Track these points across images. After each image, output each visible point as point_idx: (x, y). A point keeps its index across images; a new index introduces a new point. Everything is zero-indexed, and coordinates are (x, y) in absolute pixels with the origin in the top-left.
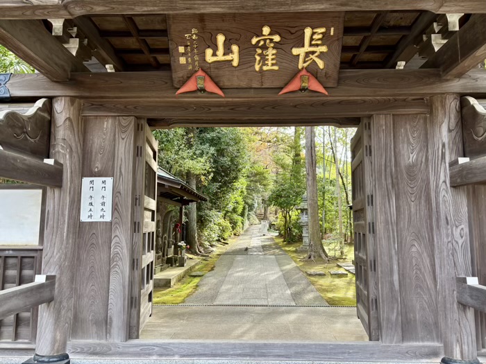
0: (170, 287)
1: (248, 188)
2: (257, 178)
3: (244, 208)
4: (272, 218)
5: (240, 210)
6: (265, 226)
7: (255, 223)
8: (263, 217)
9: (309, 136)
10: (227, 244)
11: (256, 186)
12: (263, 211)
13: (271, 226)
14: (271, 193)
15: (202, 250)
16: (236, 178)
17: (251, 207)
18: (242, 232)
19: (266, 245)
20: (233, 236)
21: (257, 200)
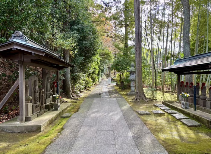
0: (40, 131)
1: (101, 61)
2: (105, 56)
3: (99, 72)
4: (112, 76)
5: (97, 73)
6: (109, 80)
7: (104, 78)
8: (108, 76)
9: (137, 27)
10: (90, 90)
11: (105, 60)
12: (108, 73)
13: (112, 80)
14: (113, 63)
15: (74, 95)
16: (94, 55)
17: (103, 71)
18: (98, 83)
19: (111, 91)
20: (93, 85)
21: (105, 67)
